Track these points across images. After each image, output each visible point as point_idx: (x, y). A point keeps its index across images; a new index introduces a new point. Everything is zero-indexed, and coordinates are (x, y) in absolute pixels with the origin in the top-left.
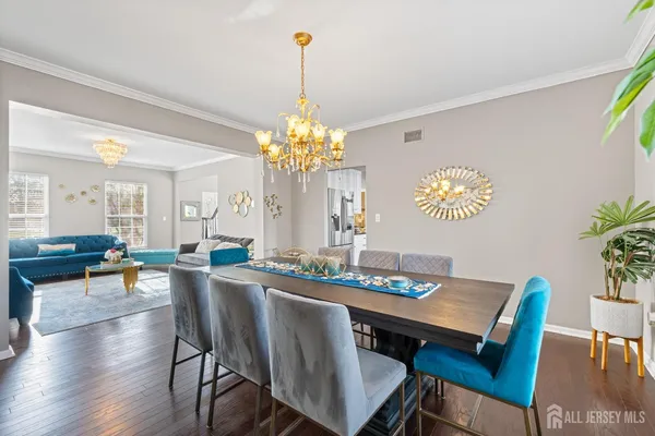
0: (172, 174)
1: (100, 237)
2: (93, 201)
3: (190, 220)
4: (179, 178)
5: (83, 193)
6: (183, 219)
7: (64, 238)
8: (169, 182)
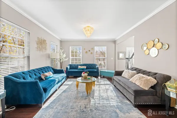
0: (115, 42)
1: (93, 64)
2: (92, 53)
3: (121, 59)
4: (117, 42)
5: (89, 51)
6: (118, 59)
7: (84, 64)
8: (114, 45)
